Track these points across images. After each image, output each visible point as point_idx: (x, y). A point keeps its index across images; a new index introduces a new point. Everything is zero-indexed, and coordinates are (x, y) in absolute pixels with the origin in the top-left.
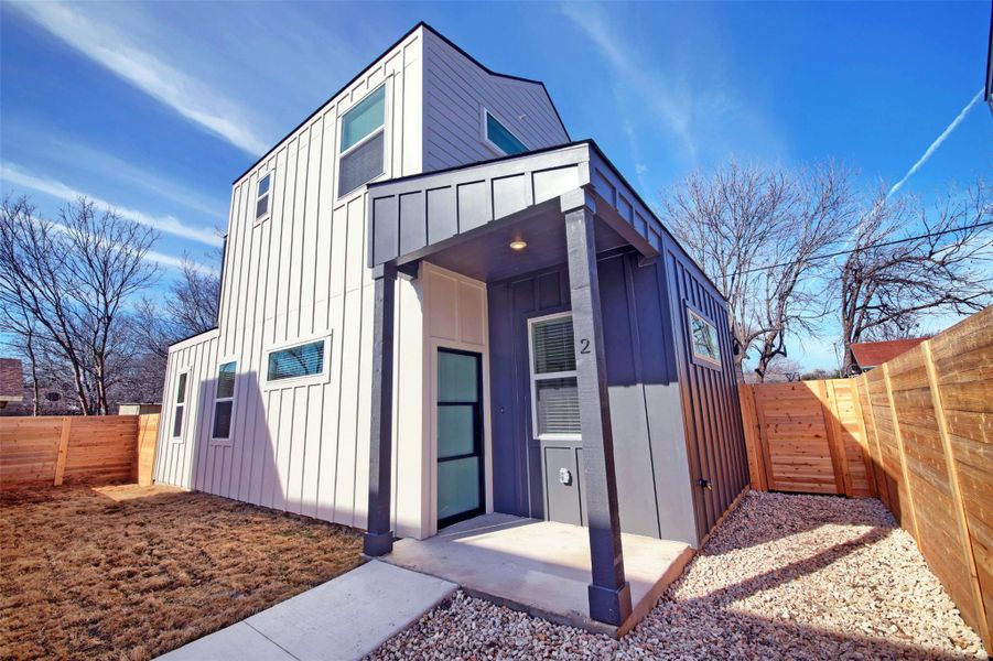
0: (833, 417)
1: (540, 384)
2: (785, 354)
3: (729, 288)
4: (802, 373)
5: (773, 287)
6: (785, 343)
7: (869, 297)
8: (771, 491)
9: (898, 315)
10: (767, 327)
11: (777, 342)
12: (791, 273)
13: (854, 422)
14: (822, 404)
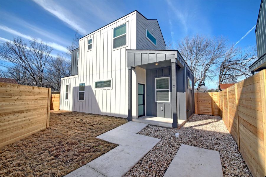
0: (213, 100)
1: (157, 91)
2: (204, 85)
3: (193, 68)
4: (208, 89)
5: (204, 68)
6: (205, 82)
7: (226, 72)
8: (199, 114)
9: (232, 77)
10: (201, 78)
11: (203, 82)
12: (208, 65)
13: (217, 101)
14: (211, 97)
